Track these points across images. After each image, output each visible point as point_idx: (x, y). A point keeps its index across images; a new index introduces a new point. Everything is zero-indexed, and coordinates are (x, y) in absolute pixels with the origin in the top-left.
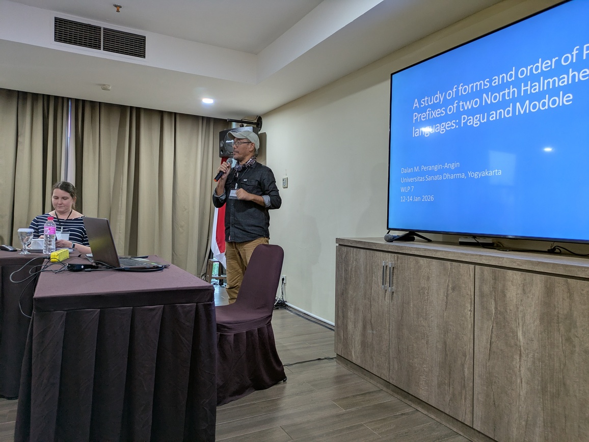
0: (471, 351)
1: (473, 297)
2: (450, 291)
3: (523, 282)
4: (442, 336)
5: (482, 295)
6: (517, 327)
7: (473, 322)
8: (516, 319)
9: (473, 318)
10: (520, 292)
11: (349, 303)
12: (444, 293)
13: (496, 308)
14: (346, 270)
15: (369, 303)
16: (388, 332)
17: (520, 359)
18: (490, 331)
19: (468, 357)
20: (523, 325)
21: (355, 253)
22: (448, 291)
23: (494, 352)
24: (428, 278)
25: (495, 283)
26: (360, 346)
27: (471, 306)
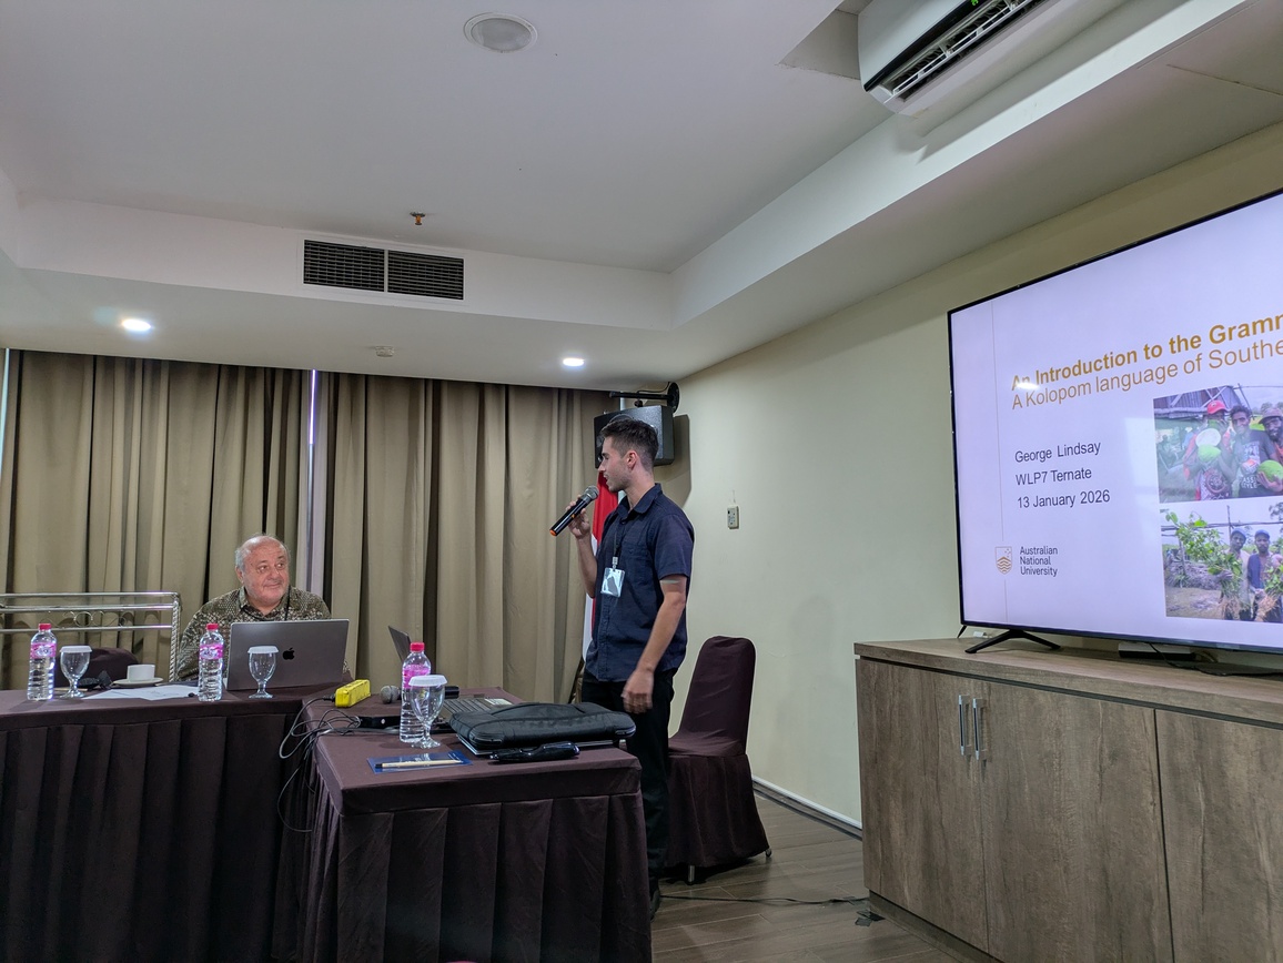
0: (1163, 890)
1: (1156, 775)
2: (1107, 762)
3: (1259, 748)
4: (1099, 858)
5: (1175, 772)
6: (1255, 842)
7: (1160, 828)
8: (1252, 823)
9: (1159, 820)
10: (1254, 766)
11: (890, 782)
12: (1094, 765)
13: (1207, 800)
14: (879, 711)
15: (935, 783)
16: (979, 845)
17: (1269, 909)
18: (1200, 849)
19: (1156, 903)
20: (1268, 838)
21: (896, 676)
22: (1101, 760)
23: (1212, 893)
24: (1059, 733)
25: (1200, 747)
26: (920, 876)
27: (1153, 795)
